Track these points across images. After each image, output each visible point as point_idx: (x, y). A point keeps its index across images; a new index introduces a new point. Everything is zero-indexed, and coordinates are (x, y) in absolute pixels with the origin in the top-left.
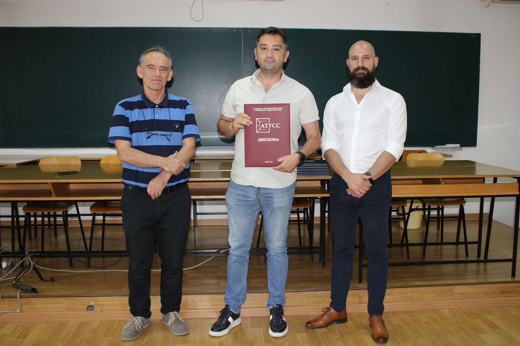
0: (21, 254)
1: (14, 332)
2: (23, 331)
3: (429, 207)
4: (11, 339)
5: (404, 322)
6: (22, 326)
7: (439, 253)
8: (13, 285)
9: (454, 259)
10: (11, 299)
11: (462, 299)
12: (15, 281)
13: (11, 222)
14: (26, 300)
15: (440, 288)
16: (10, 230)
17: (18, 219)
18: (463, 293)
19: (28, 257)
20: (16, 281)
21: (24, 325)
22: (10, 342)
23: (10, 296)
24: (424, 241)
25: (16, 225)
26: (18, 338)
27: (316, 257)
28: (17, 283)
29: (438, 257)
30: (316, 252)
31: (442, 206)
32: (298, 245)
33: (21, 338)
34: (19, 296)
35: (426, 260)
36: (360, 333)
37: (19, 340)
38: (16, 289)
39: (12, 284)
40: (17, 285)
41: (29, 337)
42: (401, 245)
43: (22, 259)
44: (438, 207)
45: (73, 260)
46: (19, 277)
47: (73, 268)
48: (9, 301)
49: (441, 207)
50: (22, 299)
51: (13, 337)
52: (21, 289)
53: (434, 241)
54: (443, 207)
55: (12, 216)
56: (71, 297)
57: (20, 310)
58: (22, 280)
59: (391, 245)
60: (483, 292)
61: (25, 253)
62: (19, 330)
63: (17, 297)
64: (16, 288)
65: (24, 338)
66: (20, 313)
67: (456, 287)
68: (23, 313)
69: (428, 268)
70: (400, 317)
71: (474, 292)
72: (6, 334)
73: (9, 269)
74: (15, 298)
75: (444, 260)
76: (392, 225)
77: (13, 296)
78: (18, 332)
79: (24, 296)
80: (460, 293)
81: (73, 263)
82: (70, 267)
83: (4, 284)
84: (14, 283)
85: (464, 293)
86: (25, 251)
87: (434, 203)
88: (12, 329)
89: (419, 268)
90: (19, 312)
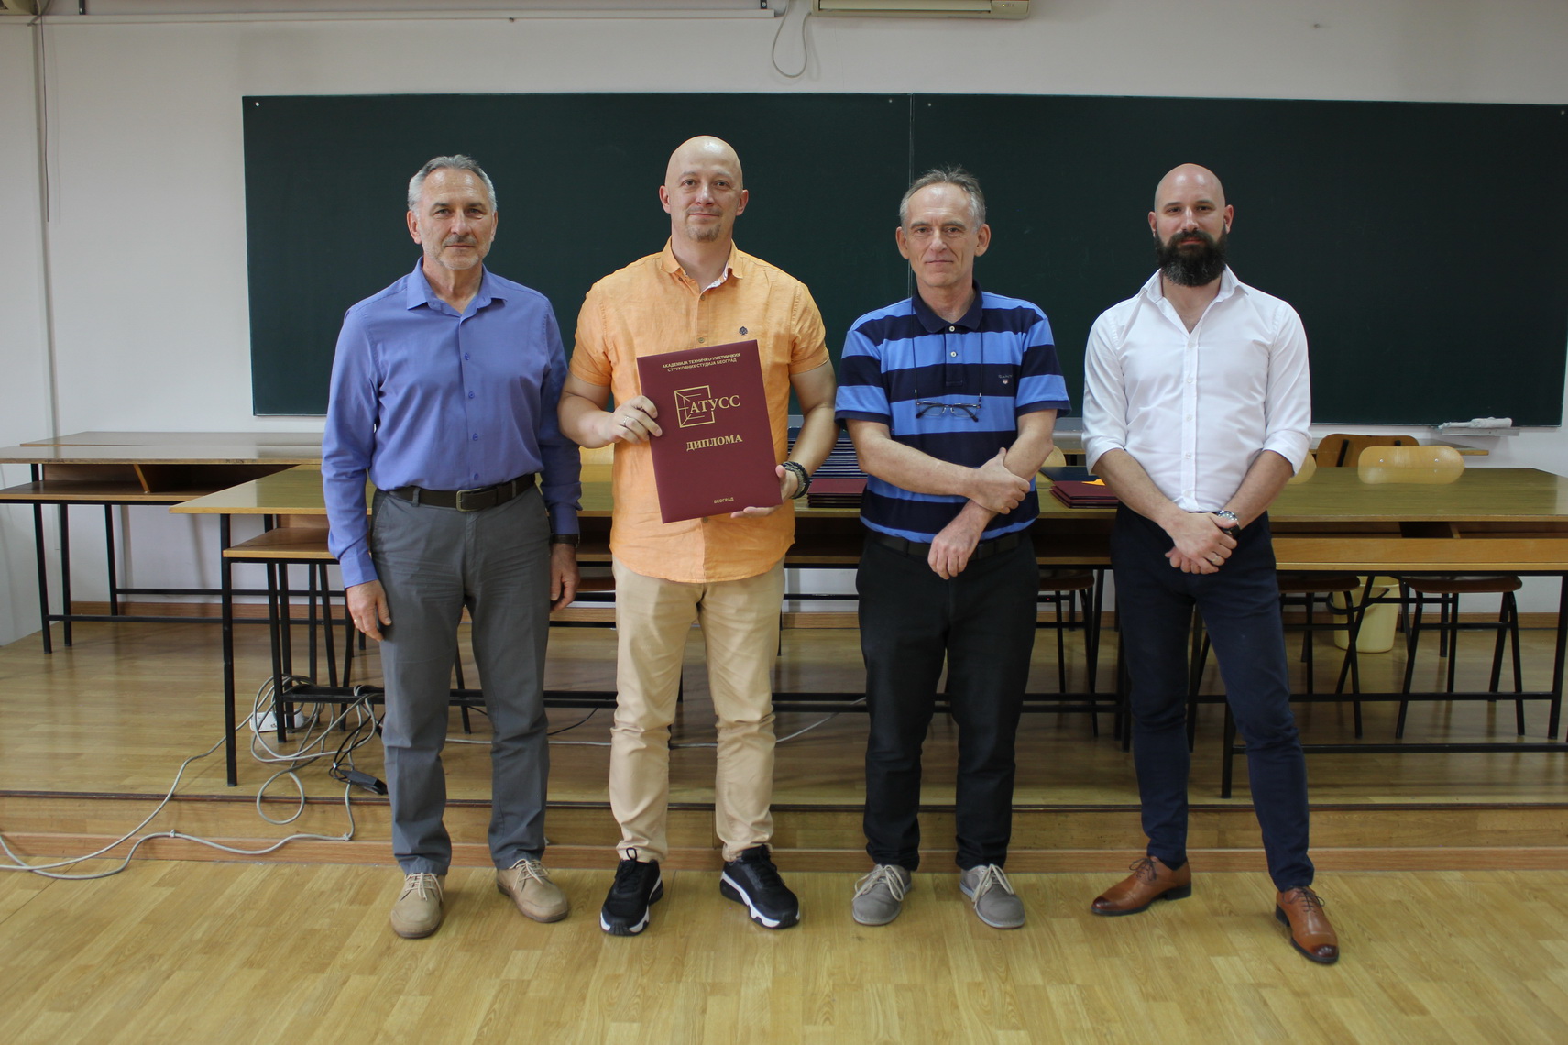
0: (339, 694)
1: (339, 888)
2: (362, 887)
3: (1420, 595)
4: (336, 906)
5: (1336, 899)
6: (357, 875)
7: (1441, 722)
8: (333, 771)
9: (1481, 740)
10: (328, 807)
11: (1498, 846)
12: (335, 761)
13: (308, 608)
14: (366, 810)
15: (1439, 815)
16: (306, 630)
17: (326, 602)
18: (1501, 831)
19: (362, 703)
20: (338, 761)
21: (360, 872)
22: (333, 910)
23: (327, 799)
24: (1402, 687)
25: (320, 615)
26: (352, 902)
27: (1105, 721)
28: (341, 768)
29: (1440, 731)
30: (1103, 709)
31: (1453, 595)
32: (1054, 688)
33: (360, 904)
34: (350, 799)
35: (1405, 741)
36: (1220, 925)
37: (355, 907)
38: (337, 781)
39: (328, 769)
40: (341, 772)
41: (377, 902)
42: (1338, 696)
43: (344, 708)
44: (1445, 596)
45: (471, 711)
46: (344, 750)
47: (470, 733)
48: (324, 812)
49: (1451, 595)
50: (355, 809)
51: (340, 901)
52: (352, 783)
53: (1431, 689)
54: (1456, 597)
55: (312, 594)
56: (477, 806)
57: (350, 835)
58: (350, 759)
59: (1309, 696)
60: (1558, 830)
61: (351, 692)
62: (352, 884)
63: (345, 804)
64: (341, 780)
65: (366, 904)
66: (351, 843)
67: (1482, 815)
68: (358, 843)
69: (1410, 760)
70: (1326, 887)
71: (1533, 830)
72: (322, 892)
73: (312, 730)
74: (338, 806)
75: (1454, 740)
76: (1315, 640)
77: (333, 799)
78: (350, 889)
79: (361, 799)
80: (1492, 831)
81: (471, 720)
82: (463, 729)
83: (307, 769)
84: (335, 766)
85: (1504, 832)
86: (351, 685)
87: (1432, 587)
88: (333, 881)
89: (1385, 760)
90: (347, 839)
